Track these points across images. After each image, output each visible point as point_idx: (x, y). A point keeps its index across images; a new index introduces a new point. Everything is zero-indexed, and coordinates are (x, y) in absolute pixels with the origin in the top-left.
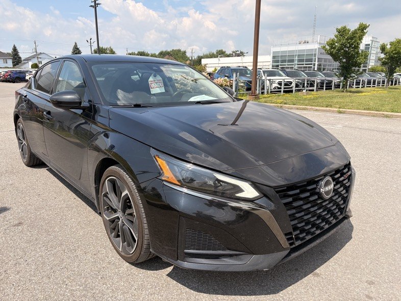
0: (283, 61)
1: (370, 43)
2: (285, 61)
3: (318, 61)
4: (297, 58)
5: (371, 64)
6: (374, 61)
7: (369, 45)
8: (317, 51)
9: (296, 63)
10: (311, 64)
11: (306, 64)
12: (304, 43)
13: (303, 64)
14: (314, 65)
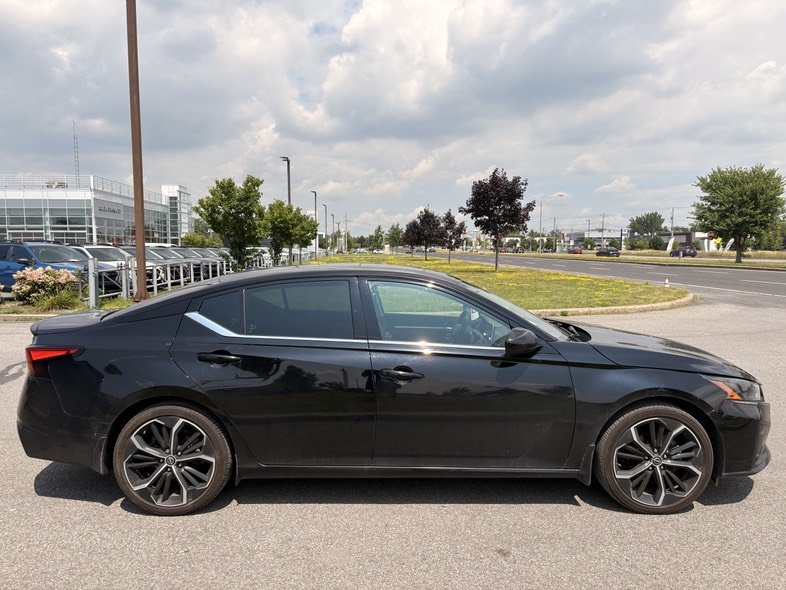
0: (14, 221)
1: (176, 195)
2: (20, 221)
3: (97, 224)
4: (48, 215)
5: (183, 230)
6: (187, 226)
7: (176, 198)
8: (92, 205)
9: (48, 224)
10: (84, 229)
11: (71, 229)
12: (58, 187)
13: (66, 229)
14: (91, 230)
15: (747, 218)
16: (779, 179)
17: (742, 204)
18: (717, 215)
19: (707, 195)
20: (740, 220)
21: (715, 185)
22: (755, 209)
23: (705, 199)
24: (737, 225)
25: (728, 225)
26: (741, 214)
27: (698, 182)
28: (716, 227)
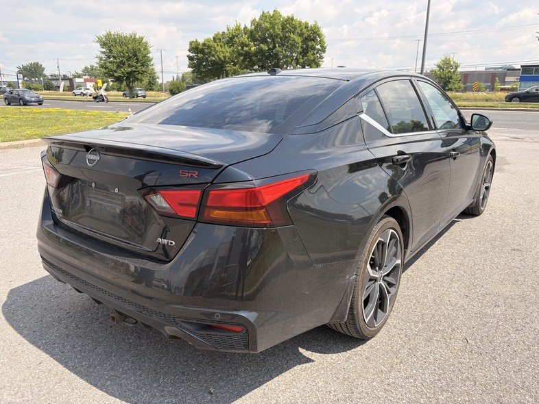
15: (133, 69)
16: (146, 43)
17: (129, 58)
18: (115, 65)
19: (104, 50)
20: (130, 70)
21: (110, 43)
22: (137, 63)
23: (103, 53)
24: (128, 73)
25: (123, 73)
26: (130, 66)
27: (97, 39)
28: (116, 74)
